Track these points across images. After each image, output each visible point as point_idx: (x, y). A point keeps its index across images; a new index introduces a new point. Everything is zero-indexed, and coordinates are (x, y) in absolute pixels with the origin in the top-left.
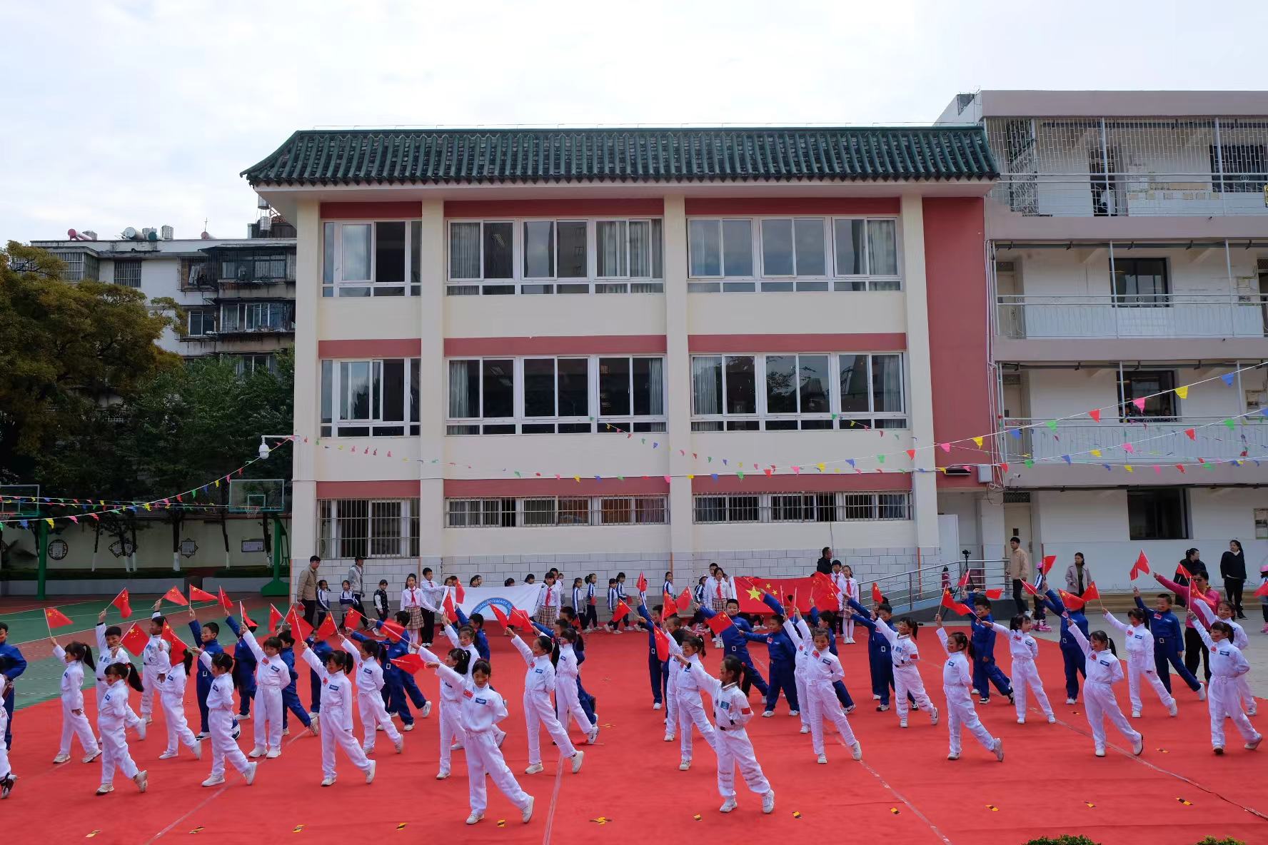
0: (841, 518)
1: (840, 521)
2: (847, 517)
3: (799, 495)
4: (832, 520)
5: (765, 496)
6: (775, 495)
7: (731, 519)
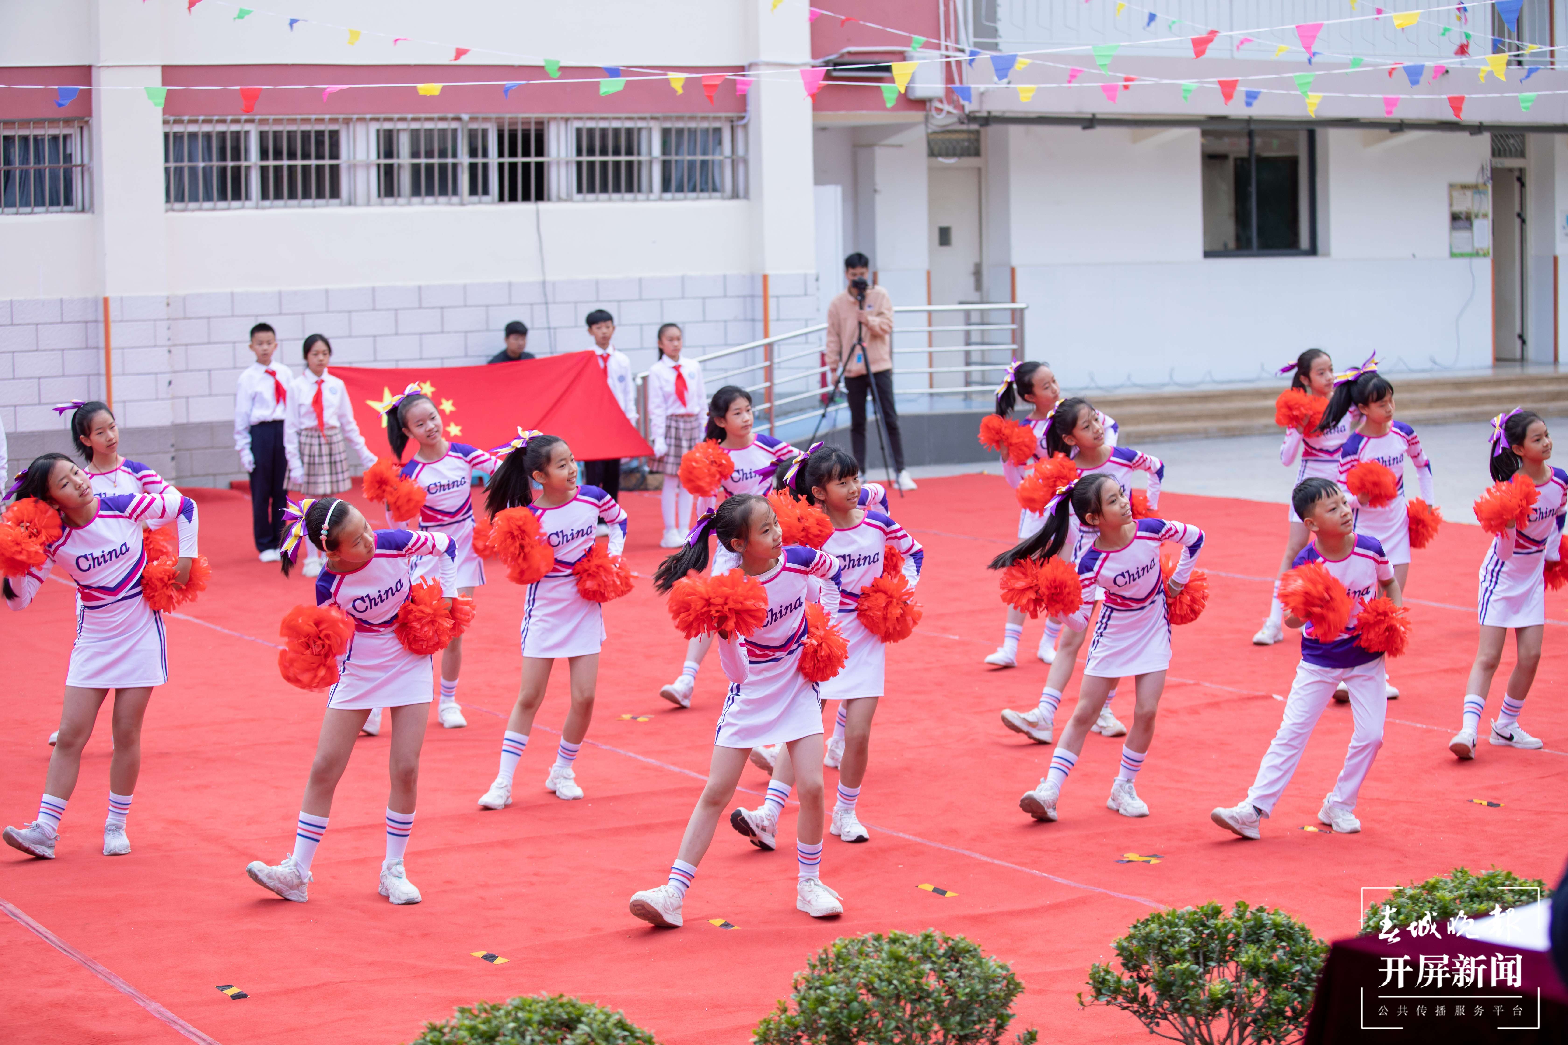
0: (563, 195)
1: (559, 199)
2: (580, 190)
3: (454, 125)
4: (540, 197)
5: (360, 129)
6: (388, 126)
7: (265, 196)
